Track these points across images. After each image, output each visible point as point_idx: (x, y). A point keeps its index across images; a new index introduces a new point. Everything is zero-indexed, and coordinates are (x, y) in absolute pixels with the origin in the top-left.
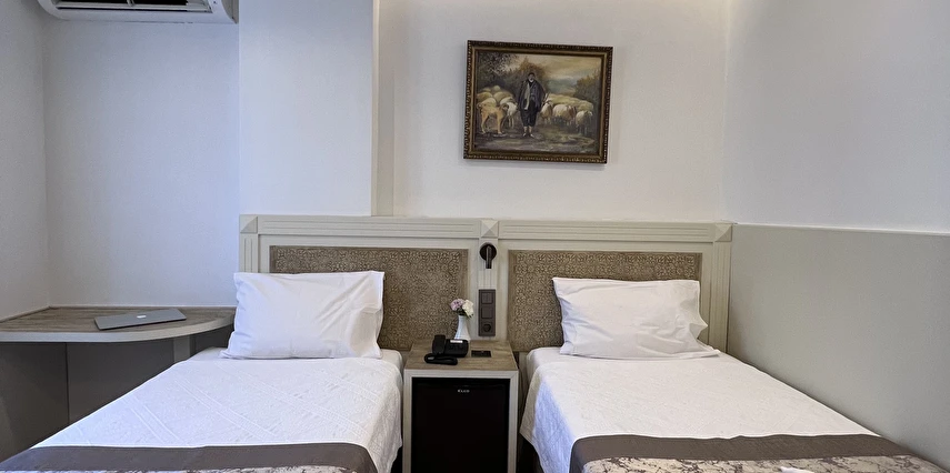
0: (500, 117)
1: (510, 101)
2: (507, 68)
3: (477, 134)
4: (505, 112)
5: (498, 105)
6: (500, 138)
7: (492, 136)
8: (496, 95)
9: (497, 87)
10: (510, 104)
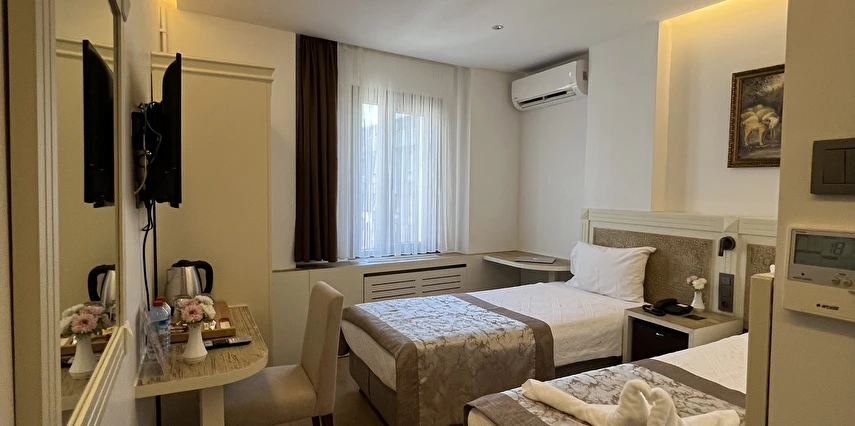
0: (762, 130)
1: (773, 115)
2: (769, 88)
3: (740, 146)
4: (767, 126)
5: (760, 121)
6: (762, 148)
7: (755, 147)
8: (759, 113)
9: (760, 106)
10: (772, 119)
